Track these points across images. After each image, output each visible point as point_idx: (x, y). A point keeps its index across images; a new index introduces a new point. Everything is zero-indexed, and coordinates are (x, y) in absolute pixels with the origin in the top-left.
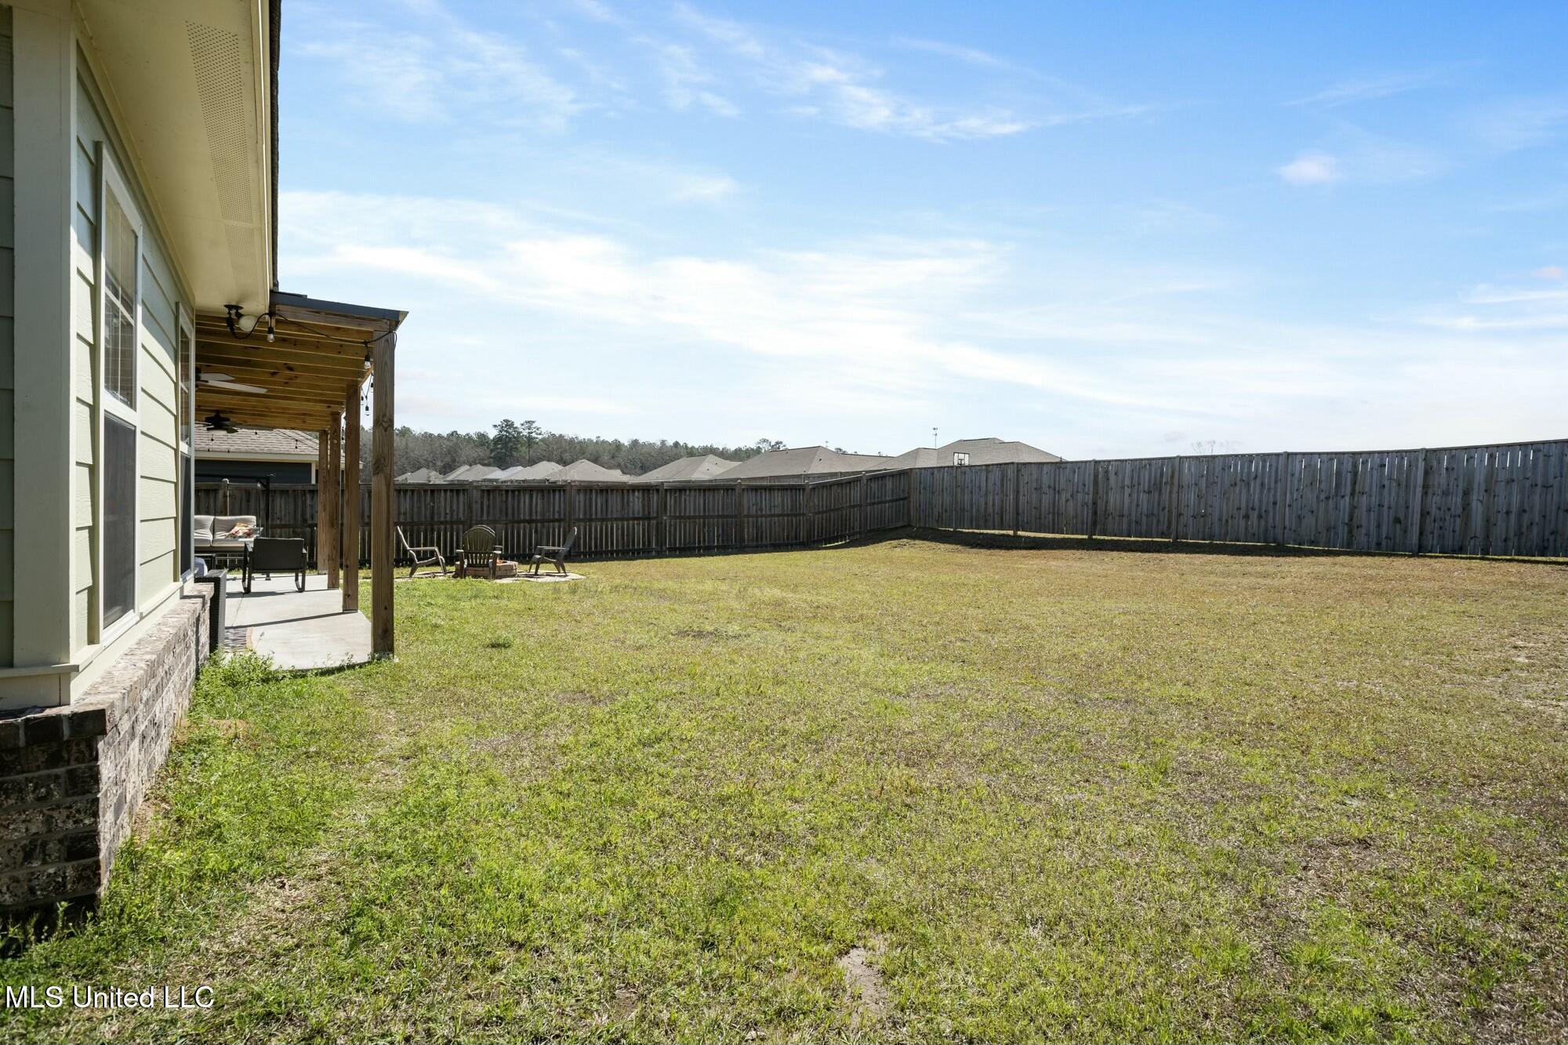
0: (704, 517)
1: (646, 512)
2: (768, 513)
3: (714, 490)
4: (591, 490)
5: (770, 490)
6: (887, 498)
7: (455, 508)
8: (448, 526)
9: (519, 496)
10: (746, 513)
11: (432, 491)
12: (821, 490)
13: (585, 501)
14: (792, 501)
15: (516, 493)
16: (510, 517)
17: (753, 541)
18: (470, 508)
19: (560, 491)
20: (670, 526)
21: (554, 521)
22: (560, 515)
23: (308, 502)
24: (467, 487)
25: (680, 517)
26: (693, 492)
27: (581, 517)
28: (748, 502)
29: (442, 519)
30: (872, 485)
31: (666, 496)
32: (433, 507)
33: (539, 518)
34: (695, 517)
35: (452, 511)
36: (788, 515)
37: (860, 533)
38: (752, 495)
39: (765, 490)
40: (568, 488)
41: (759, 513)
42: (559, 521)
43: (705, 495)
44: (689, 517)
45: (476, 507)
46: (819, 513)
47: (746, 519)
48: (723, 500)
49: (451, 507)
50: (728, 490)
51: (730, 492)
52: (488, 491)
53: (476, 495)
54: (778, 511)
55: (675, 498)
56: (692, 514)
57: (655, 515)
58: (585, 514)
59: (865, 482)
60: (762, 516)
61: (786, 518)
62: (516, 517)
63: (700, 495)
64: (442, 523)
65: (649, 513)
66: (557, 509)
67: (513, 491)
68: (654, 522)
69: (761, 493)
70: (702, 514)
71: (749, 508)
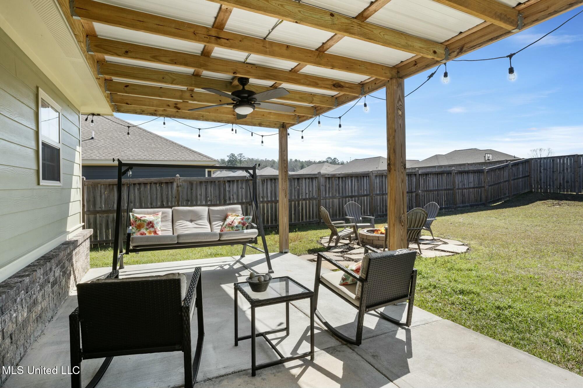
0: (438, 190)
1: (410, 189)
2: (467, 187)
3: (442, 174)
4: (382, 176)
5: (468, 173)
6: (521, 176)
7: (311, 189)
8: (308, 202)
9: (345, 181)
10: (457, 187)
11: (298, 179)
12: (491, 172)
13: (380, 182)
14: (478, 178)
15: (344, 179)
16: (341, 195)
17: (461, 204)
18: (319, 189)
19: (366, 176)
20: (422, 196)
21: (364, 196)
22: (367, 192)
23: (227, 189)
24: (318, 176)
25: (427, 191)
26: (432, 175)
27: (378, 193)
28: (458, 181)
29: (304, 197)
30: (513, 169)
31: (419, 178)
32: (299, 189)
33: (356, 194)
34: (433, 191)
35: (309, 191)
36: (477, 187)
37: (509, 196)
38: (459, 176)
39: (465, 173)
40: (371, 175)
41: (463, 187)
42: (366, 195)
43: (437, 178)
44: (431, 191)
45: (322, 188)
46: (490, 186)
47: (457, 191)
48: (446, 179)
49: (309, 189)
50: (448, 173)
51: (449, 174)
52: (329, 178)
53: (322, 180)
54: (472, 185)
55: (424, 179)
56: (432, 189)
57: (414, 190)
58: (380, 191)
59: (510, 167)
60: (465, 188)
61: (476, 189)
62: (344, 195)
63: (435, 176)
64: (304, 200)
65: (412, 189)
66: (365, 188)
67: (342, 178)
68: (414, 194)
69: (464, 174)
70: (437, 188)
71: (458, 184)
